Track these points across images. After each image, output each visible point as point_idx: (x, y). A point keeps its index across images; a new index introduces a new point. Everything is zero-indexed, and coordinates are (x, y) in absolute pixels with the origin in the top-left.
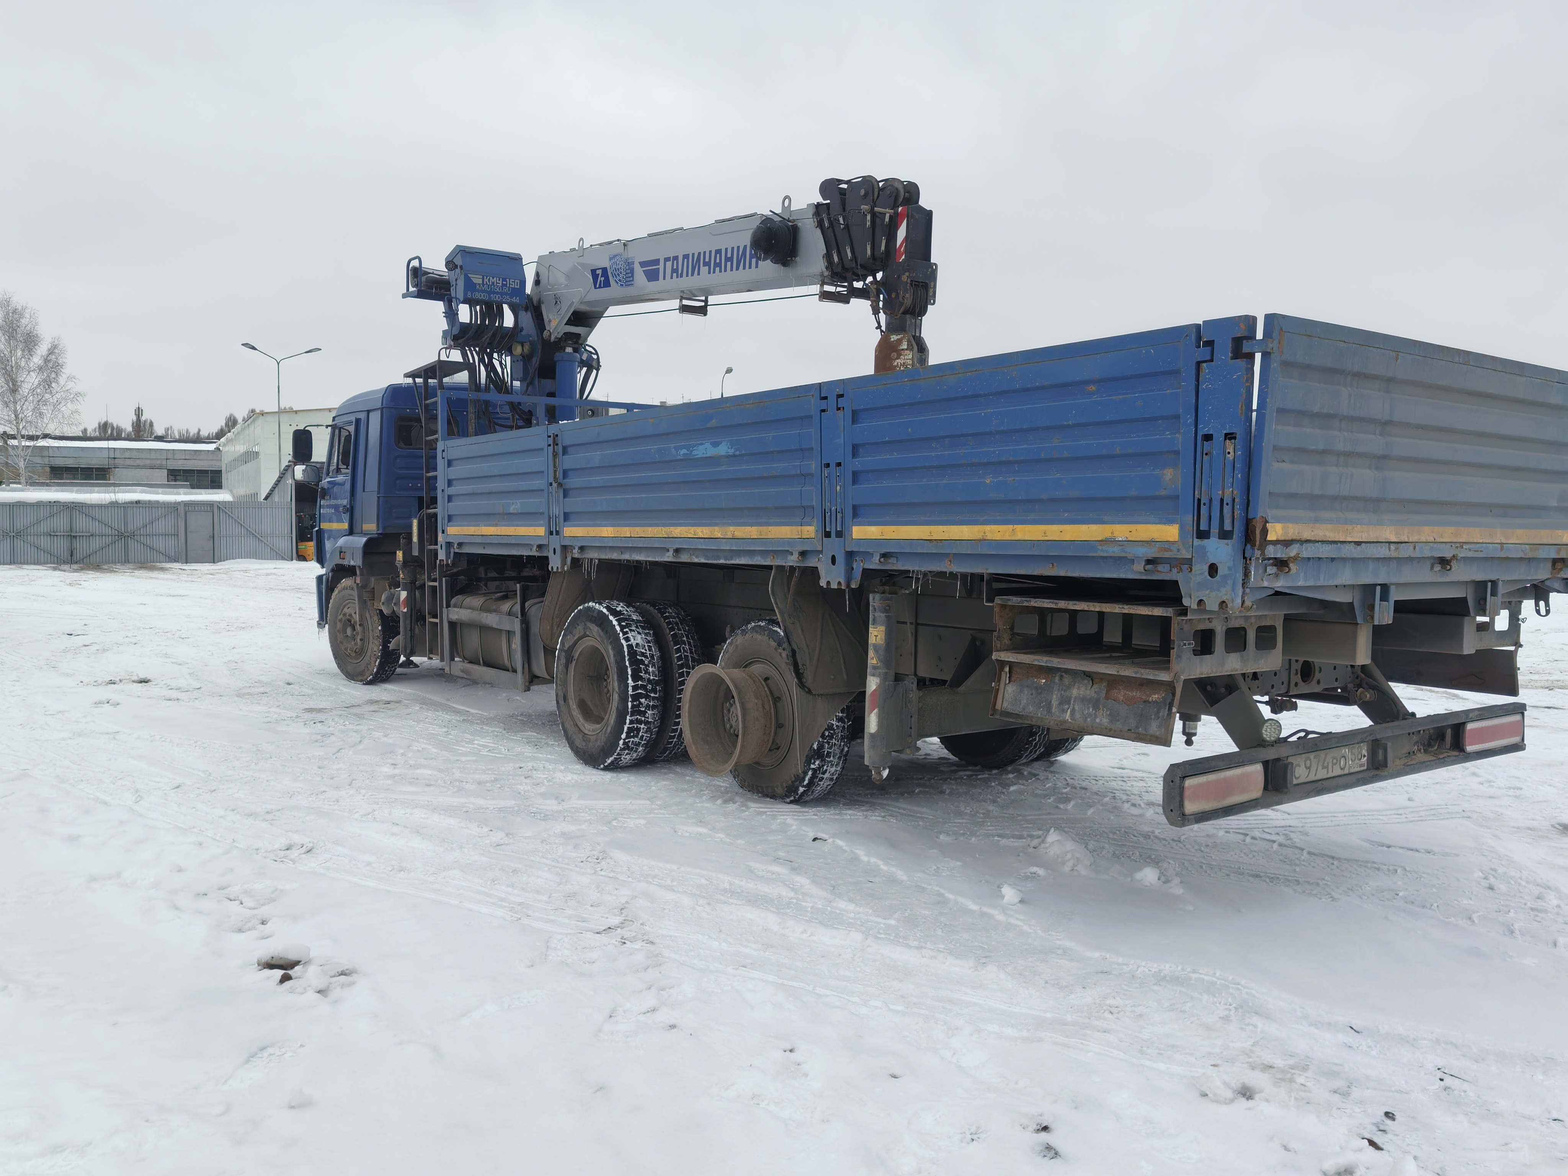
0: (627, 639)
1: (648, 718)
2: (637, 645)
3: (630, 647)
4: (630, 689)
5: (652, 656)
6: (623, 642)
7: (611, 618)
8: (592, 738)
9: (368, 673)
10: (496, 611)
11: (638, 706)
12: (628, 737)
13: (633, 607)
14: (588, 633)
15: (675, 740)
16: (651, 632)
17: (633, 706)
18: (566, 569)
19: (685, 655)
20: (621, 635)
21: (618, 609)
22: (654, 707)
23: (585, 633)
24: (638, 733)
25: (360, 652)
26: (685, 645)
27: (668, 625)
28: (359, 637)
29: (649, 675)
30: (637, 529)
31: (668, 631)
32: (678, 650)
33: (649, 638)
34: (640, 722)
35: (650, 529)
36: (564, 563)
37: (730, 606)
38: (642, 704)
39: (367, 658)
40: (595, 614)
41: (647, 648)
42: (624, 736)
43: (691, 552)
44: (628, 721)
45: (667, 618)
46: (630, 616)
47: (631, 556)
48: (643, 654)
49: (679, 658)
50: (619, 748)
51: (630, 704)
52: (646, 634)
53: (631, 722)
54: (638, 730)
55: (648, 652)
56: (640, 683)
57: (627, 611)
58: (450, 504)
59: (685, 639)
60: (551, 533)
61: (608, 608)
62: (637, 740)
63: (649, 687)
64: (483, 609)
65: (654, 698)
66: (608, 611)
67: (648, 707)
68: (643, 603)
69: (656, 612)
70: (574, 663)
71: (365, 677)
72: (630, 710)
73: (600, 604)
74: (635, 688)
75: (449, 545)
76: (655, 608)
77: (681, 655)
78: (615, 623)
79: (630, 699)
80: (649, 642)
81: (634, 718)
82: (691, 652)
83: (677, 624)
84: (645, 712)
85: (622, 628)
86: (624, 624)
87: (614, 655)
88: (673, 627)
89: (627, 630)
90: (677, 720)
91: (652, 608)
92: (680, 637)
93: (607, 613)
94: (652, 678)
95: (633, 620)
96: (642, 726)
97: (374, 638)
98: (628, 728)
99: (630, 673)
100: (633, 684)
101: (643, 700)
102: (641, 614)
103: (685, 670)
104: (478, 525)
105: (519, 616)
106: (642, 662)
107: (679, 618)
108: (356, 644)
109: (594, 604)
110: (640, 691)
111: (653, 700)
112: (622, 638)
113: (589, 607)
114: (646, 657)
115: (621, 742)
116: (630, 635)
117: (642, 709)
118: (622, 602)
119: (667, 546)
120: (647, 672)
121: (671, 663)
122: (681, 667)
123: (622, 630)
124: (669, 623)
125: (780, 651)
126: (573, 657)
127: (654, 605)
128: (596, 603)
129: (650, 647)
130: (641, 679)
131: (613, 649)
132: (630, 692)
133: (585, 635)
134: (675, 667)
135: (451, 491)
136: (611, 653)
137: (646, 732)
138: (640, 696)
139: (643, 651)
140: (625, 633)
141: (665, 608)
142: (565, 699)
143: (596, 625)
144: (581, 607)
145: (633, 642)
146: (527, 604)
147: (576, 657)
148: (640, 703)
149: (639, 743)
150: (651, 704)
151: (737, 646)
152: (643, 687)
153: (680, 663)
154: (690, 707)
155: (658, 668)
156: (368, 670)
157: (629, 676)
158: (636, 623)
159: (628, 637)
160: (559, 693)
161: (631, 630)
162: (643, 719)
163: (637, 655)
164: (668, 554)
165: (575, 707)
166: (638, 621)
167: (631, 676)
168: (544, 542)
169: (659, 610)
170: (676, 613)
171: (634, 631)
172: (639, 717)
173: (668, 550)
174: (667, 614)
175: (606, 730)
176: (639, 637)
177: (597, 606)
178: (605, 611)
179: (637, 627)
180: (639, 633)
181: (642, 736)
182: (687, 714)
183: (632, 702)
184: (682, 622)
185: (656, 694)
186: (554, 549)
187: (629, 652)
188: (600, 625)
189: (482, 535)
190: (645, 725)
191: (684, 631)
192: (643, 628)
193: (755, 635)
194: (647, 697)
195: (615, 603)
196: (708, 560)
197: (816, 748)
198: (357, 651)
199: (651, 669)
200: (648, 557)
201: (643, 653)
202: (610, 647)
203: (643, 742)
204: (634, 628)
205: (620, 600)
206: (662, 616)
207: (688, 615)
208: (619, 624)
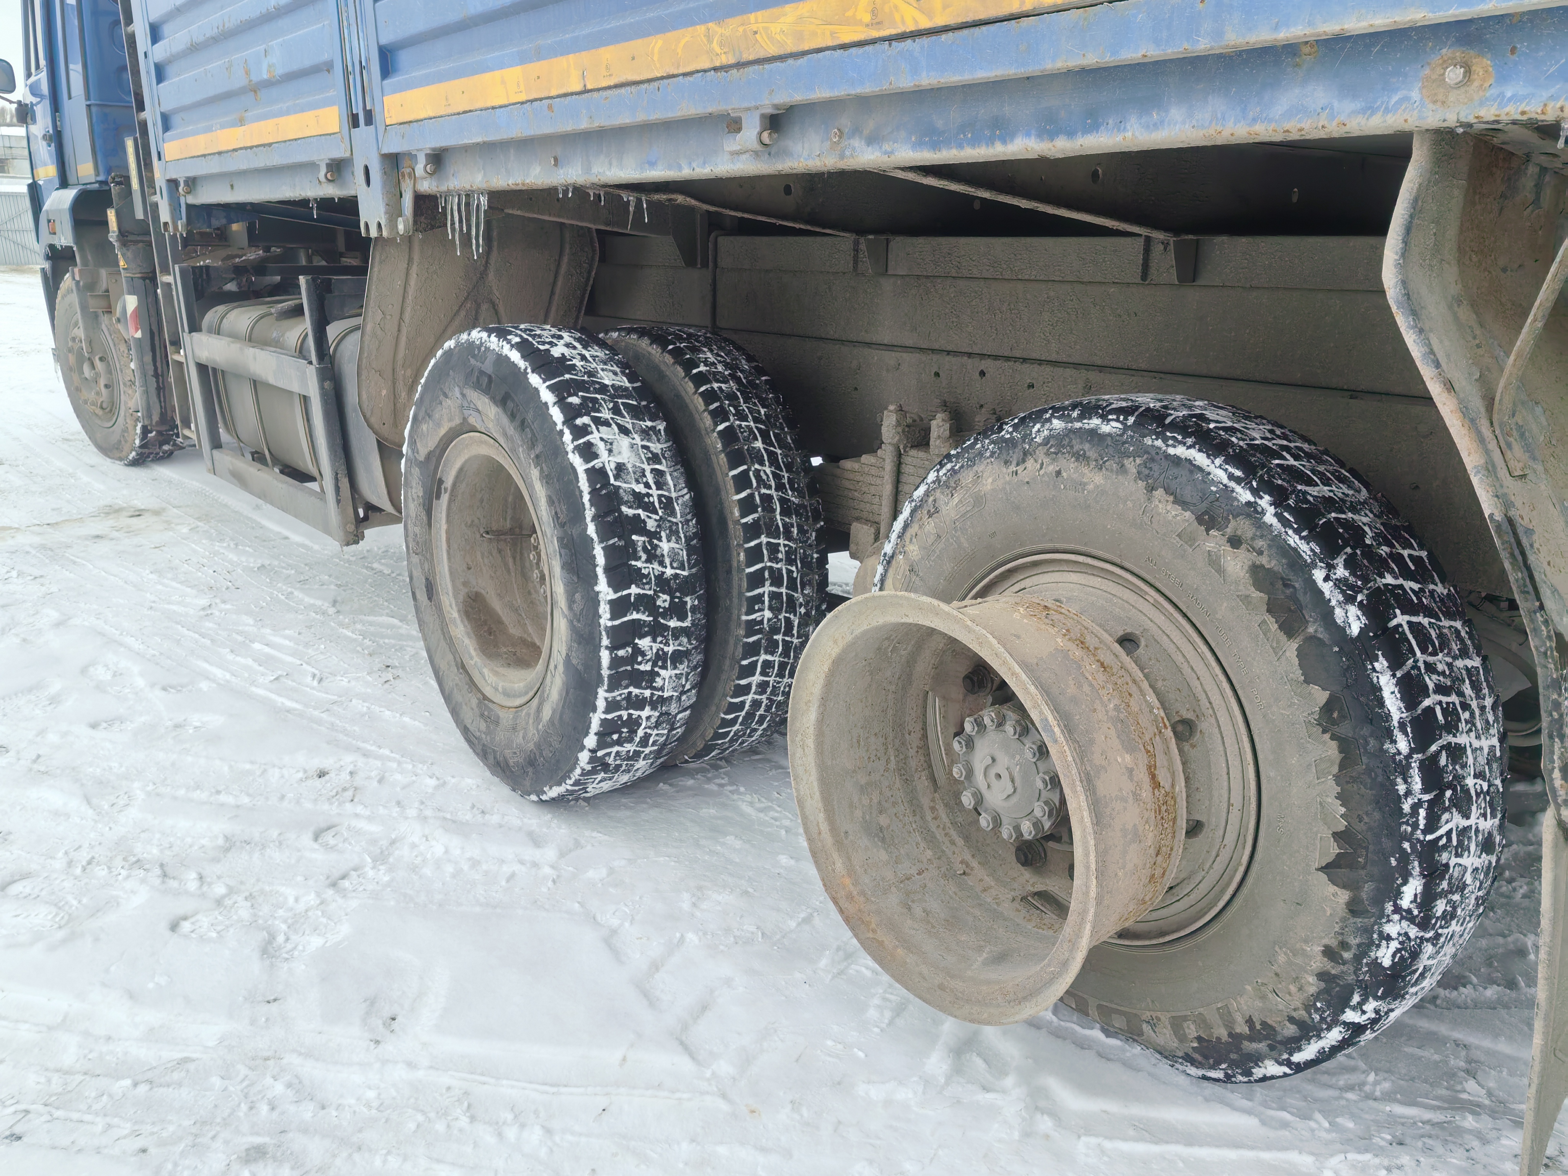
0: (588, 452)
1: (662, 689)
2: (620, 468)
3: (597, 475)
4: (604, 610)
5: (668, 504)
6: (576, 460)
7: (535, 380)
8: (502, 714)
9: (126, 448)
10: (276, 344)
11: (631, 660)
12: (601, 745)
13: (602, 344)
14: (472, 420)
15: (735, 728)
16: (661, 426)
17: (616, 662)
18: (401, 227)
19: (762, 496)
20: (567, 437)
21: (556, 352)
22: (678, 657)
23: (465, 419)
24: (633, 732)
25: (110, 409)
26: (762, 463)
27: (707, 404)
28: (102, 382)
29: (662, 563)
30: (608, 54)
31: (708, 420)
32: (742, 482)
33: (656, 447)
34: (639, 703)
35: (657, 43)
36: (394, 211)
37: (869, 345)
38: (643, 654)
39: (121, 420)
40: (488, 367)
41: (650, 478)
42: (591, 741)
43: (845, 122)
44: (601, 704)
45: (702, 378)
46: (591, 374)
47: (588, 169)
48: (639, 500)
49: (747, 506)
50: (578, 771)
51: (605, 657)
52: (646, 433)
53: (612, 706)
54: (633, 724)
55: (654, 492)
56: (634, 590)
57: (583, 358)
58: (161, 85)
59: (759, 444)
60: (355, 123)
61: (524, 347)
62: (630, 747)
63: (664, 601)
64: (252, 339)
65: (677, 633)
66: (524, 357)
67: (660, 658)
68: (630, 331)
69: (669, 359)
70: (445, 498)
71: (124, 453)
72: (605, 672)
73: (502, 334)
74: (619, 607)
75: (173, 183)
76: (664, 349)
77: (751, 496)
78: (547, 396)
79: (605, 642)
80: (655, 458)
81: (619, 694)
82: (780, 487)
83: (732, 397)
84: (653, 675)
85: (571, 413)
86: (574, 400)
87: (551, 502)
88: (721, 407)
89: (586, 420)
90: (743, 682)
91: (655, 351)
92: (747, 439)
93: (522, 364)
94: (669, 572)
95: (603, 389)
96: (647, 712)
97: (125, 384)
98: (604, 722)
99: (600, 559)
100: (612, 596)
101: (644, 643)
102: (629, 368)
103: (764, 539)
104: (209, 130)
105: (314, 358)
106: (638, 525)
107: (738, 380)
108: (98, 393)
109: (484, 335)
110: (635, 616)
111: (676, 637)
112: (570, 447)
113: (471, 344)
114: (650, 508)
115: (584, 757)
116: (594, 437)
117: (642, 668)
118: (569, 329)
119: (731, 105)
120: (653, 556)
121: (723, 521)
122: (753, 530)
123: (569, 421)
124: (710, 397)
125: (1210, 545)
126: (441, 482)
127: (660, 339)
128: (490, 331)
129: (658, 474)
130: (637, 577)
131: (546, 479)
132: (605, 619)
133: (465, 428)
134: (736, 534)
135: (159, 52)
136: (541, 492)
137: (657, 725)
138: (636, 629)
139: (640, 488)
140: (580, 432)
141: (695, 350)
142: (431, 589)
143: (493, 399)
144: (450, 344)
145: (606, 460)
146: (333, 330)
147: (449, 482)
148: (638, 651)
149: (637, 754)
150: (670, 649)
151: (979, 500)
152: (646, 603)
153: (749, 519)
154: (821, 721)
155: (688, 539)
156: (126, 441)
157: (600, 571)
158: (612, 397)
159: (589, 445)
160: (415, 574)
161: (598, 422)
162: (647, 693)
163: (621, 502)
164: (733, 143)
165: (455, 615)
166: (619, 391)
167: (607, 570)
168: (340, 153)
169: (677, 354)
170: (727, 365)
171: (607, 423)
172: (635, 691)
173: (734, 125)
174: (702, 368)
175: (539, 710)
176: (624, 442)
177: (494, 343)
178: (515, 356)
179: (616, 411)
180: (624, 431)
181: (647, 736)
182: (810, 742)
183: (612, 648)
184: (748, 390)
185: (682, 618)
186: (367, 170)
187: (593, 492)
188: (503, 401)
189: (220, 153)
190: (654, 708)
191: (756, 420)
192: (636, 413)
193: (1070, 468)
194: (656, 630)
195: (547, 331)
196: (935, 146)
197: (1387, 962)
198: (104, 406)
199: (665, 546)
200: (652, 164)
201: (638, 496)
202: (535, 473)
203: (647, 750)
204: (606, 414)
205: (562, 324)
206: (688, 371)
207: (760, 371)
208: (561, 402)
